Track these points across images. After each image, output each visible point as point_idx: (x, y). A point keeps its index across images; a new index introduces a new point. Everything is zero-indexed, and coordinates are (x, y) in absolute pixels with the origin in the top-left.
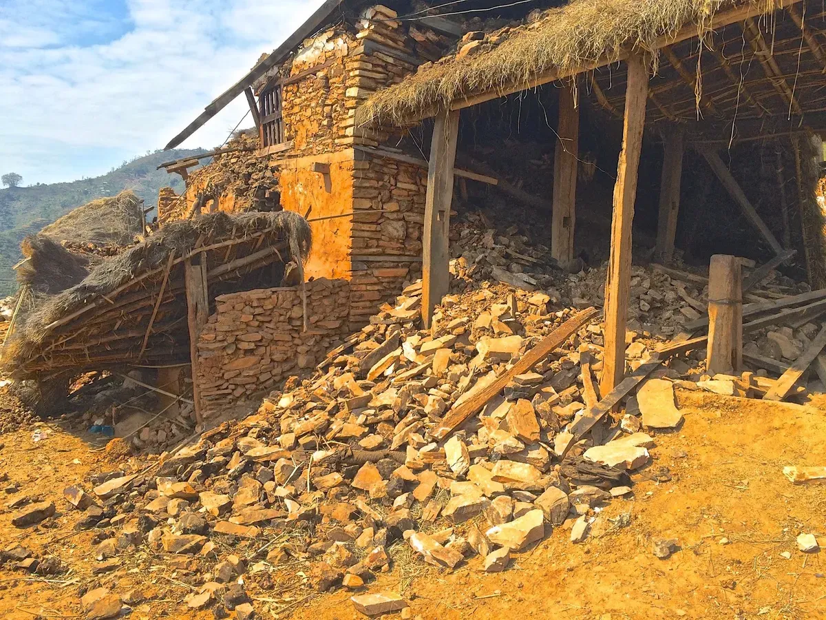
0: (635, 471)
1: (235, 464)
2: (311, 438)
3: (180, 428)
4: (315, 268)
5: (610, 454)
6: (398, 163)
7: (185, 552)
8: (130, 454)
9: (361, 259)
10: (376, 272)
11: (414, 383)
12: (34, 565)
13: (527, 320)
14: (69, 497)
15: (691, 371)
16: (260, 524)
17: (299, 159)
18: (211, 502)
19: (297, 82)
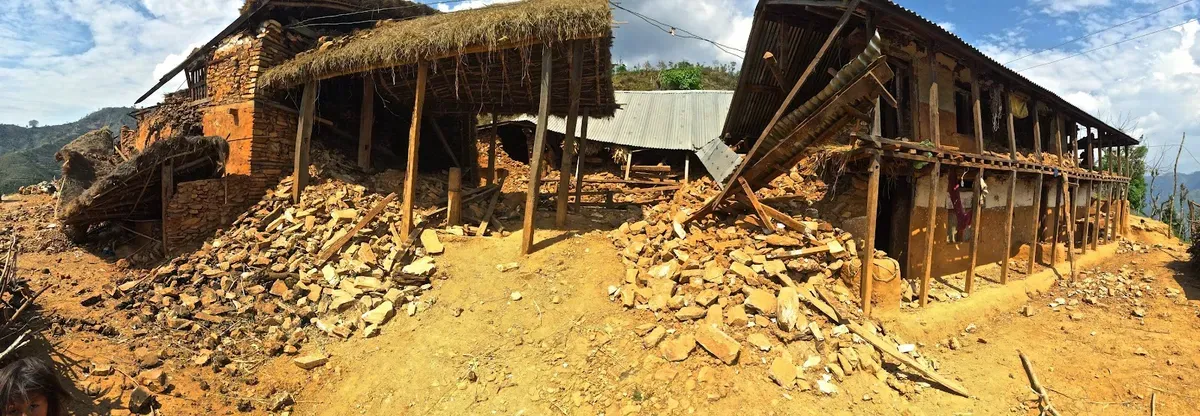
0: (430, 275)
1: (197, 279)
2: (240, 265)
3: (155, 255)
4: (230, 169)
5: (418, 267)
6: (278, 110)
7: (183, 329)
8: (129, 268)
9: (256, 163)
10: (264, 171)
11: (298, 234)
12: (102, 329)
13: (355, 200)
14: (108, 291)
15: (441, 225)
16: (222, 315)
17: (217, 107)
18: (188, 300)
19: (217, 63)
